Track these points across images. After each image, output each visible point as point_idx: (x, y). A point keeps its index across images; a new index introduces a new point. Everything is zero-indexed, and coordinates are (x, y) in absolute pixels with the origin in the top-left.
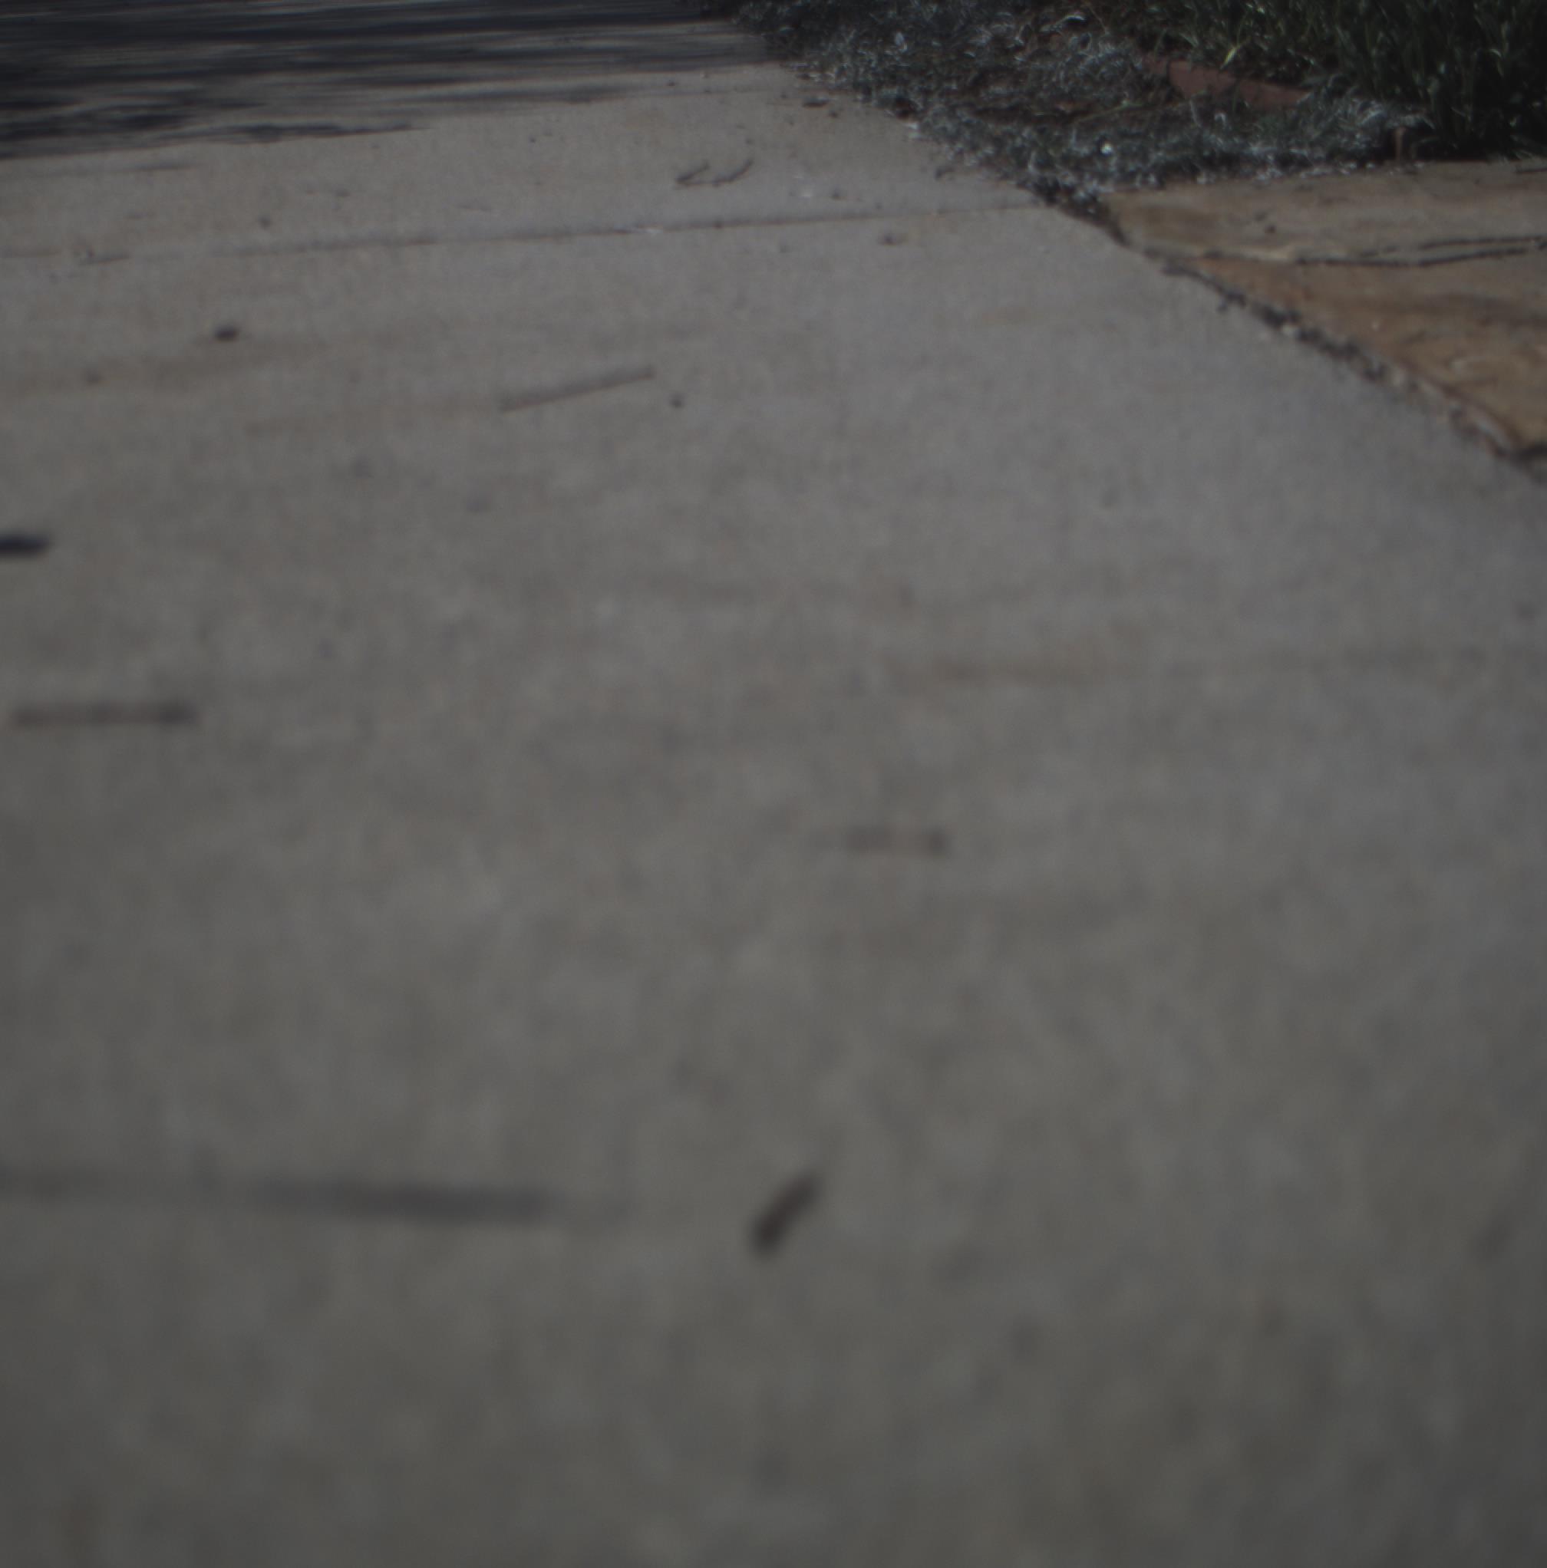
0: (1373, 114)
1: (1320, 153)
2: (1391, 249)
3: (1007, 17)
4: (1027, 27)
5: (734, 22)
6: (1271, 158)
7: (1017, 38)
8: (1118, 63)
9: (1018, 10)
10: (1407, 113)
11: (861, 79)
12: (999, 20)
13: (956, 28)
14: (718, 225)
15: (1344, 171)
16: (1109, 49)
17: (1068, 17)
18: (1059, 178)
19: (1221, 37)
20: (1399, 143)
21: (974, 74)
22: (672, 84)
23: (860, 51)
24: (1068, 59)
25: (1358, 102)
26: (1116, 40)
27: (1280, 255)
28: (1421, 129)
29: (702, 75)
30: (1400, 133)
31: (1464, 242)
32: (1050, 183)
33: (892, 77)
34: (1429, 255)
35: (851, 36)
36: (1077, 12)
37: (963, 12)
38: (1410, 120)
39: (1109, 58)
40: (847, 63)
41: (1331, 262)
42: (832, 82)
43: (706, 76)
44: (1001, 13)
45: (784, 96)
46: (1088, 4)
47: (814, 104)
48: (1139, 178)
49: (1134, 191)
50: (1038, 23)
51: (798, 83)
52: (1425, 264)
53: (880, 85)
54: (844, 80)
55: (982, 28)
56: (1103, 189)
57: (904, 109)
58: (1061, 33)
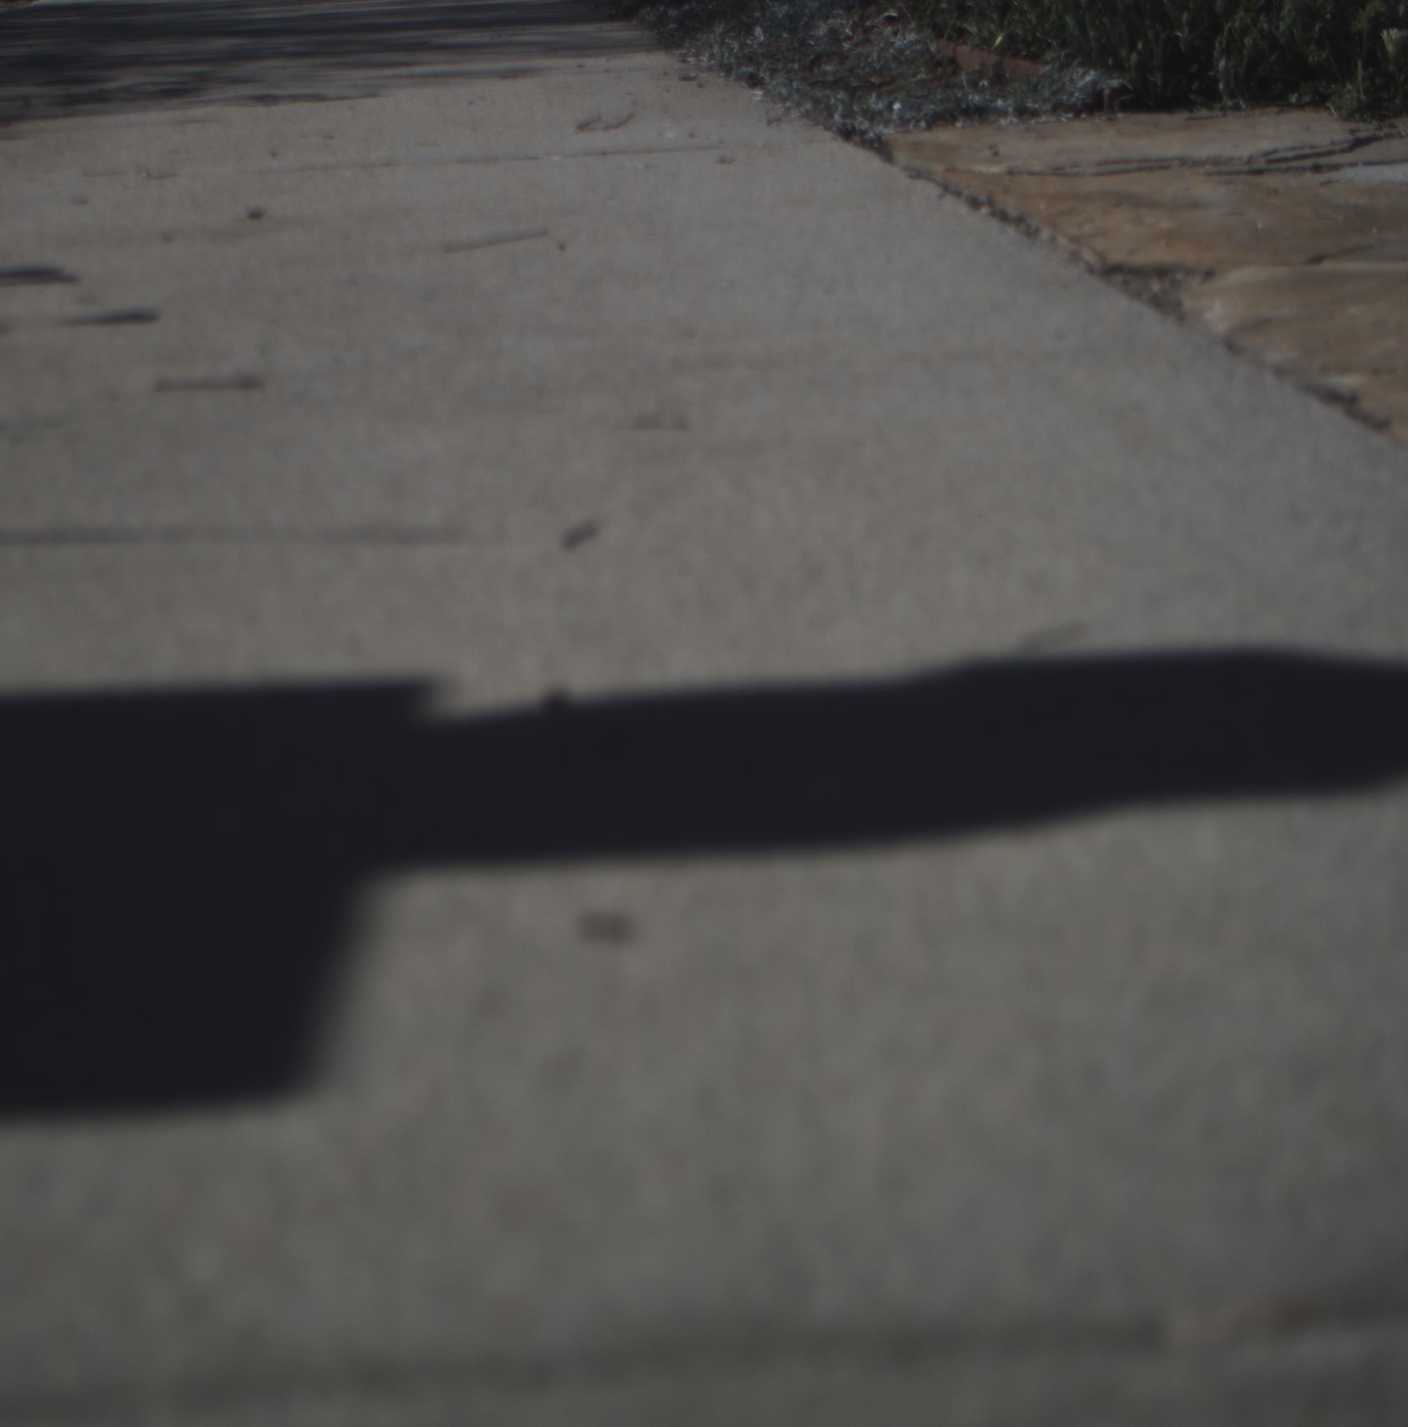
0: (1088, 78)
1: (1048, 107)
2: (1075, 166)
3: (840, 14)
4: (854, 22)
5: (634, 22)
6: (1010, 109)
7: (847, 31)
8: (918, 47)
9: (849, 9)
10: (1113, 78)
11: (725, 62)
12: (834, 17)
13: (802, 23)
14: (604, 154)
15: (1064, 119)
16: (912, 37)
17: (886, 14)
18: (856, 125)
19: (993, 27)
20: (1106, 99)
21: (812, 57)
22: (580, 66)
23: (727, 41)
24: (881, 45)
25: (1080, 71)
26: (919, 30)
27: (995, 169)
28: (1122, 90)
29: (604, 60)
30: (1107, 92)
31: (1128, 161)
32: (849, 128)
33: (751, 59)
34: (1102, 169)
35: (721, 30)
36: (892, 10)
37: (807, 11)
38: (1115, 83)
39: (912, 43)
40: (716, 50)
41: (1031, 173)
42: (704, 64)
43: (608, 61)
44: (835, 12)
45: (665, 74)
46: (901, 4)
47: (686, 78)
48: (913, 123)
49: (908, 132)
50: (863, 18)
51: (678, 65)
52: (1097, 174)
53: (740, 65)
54: (713, 62)
55: (821, 23)
56: (885, 131)
57: (754, 81)
58: (879, 26)
